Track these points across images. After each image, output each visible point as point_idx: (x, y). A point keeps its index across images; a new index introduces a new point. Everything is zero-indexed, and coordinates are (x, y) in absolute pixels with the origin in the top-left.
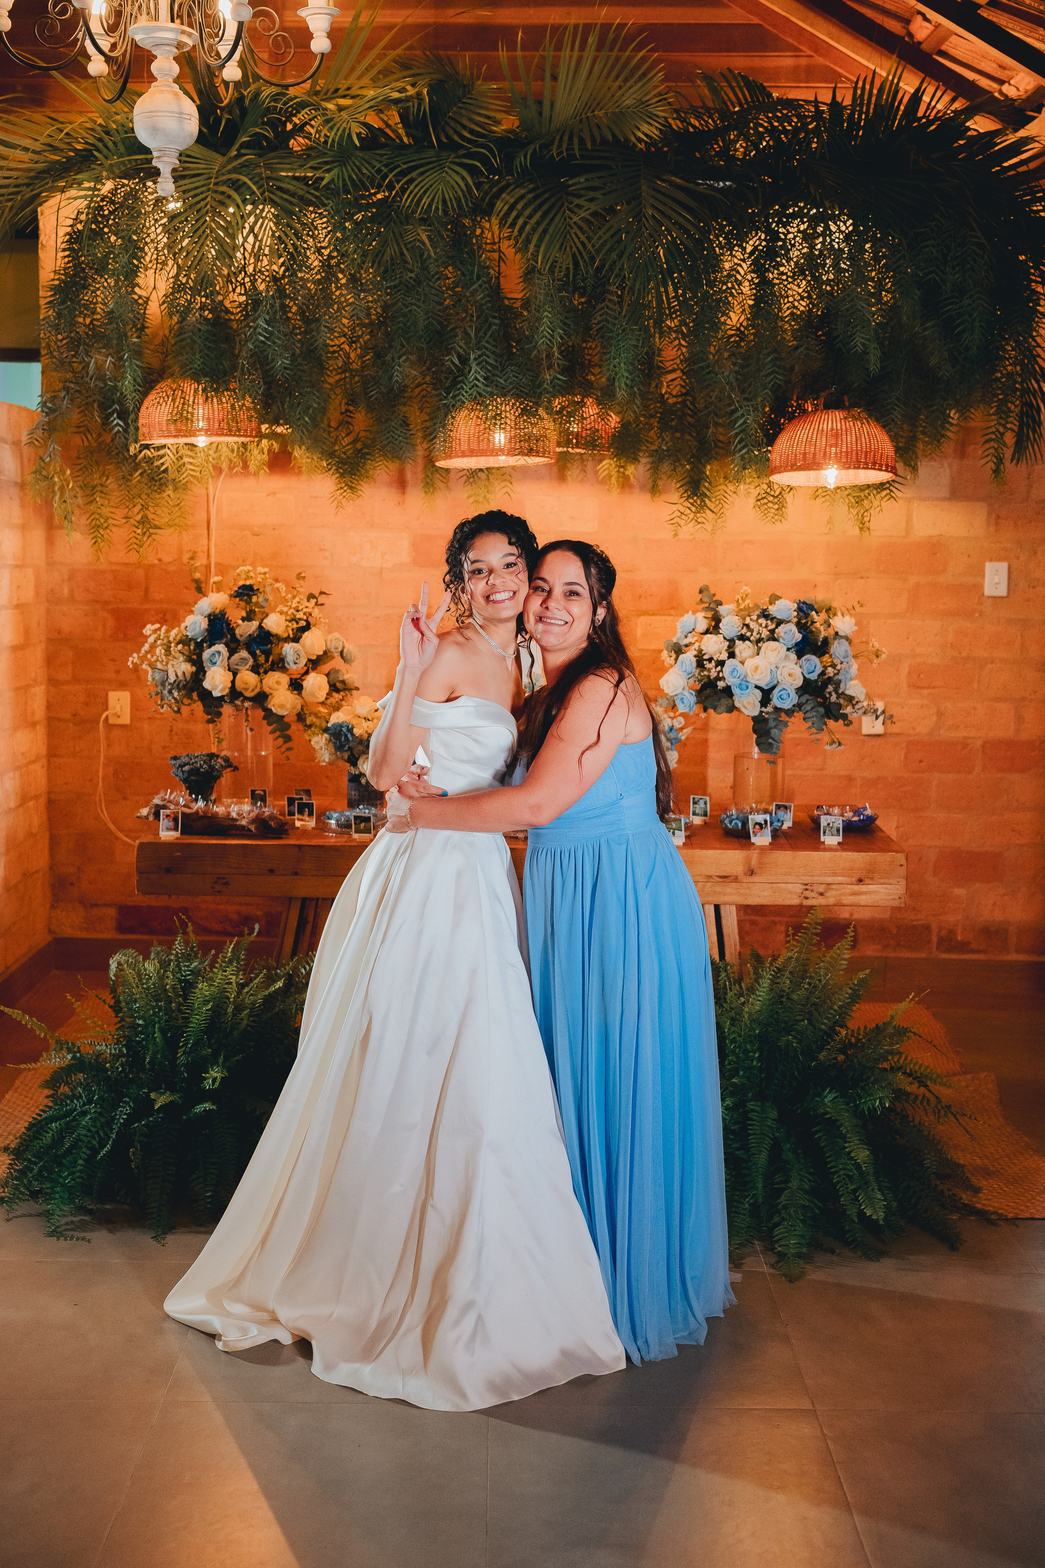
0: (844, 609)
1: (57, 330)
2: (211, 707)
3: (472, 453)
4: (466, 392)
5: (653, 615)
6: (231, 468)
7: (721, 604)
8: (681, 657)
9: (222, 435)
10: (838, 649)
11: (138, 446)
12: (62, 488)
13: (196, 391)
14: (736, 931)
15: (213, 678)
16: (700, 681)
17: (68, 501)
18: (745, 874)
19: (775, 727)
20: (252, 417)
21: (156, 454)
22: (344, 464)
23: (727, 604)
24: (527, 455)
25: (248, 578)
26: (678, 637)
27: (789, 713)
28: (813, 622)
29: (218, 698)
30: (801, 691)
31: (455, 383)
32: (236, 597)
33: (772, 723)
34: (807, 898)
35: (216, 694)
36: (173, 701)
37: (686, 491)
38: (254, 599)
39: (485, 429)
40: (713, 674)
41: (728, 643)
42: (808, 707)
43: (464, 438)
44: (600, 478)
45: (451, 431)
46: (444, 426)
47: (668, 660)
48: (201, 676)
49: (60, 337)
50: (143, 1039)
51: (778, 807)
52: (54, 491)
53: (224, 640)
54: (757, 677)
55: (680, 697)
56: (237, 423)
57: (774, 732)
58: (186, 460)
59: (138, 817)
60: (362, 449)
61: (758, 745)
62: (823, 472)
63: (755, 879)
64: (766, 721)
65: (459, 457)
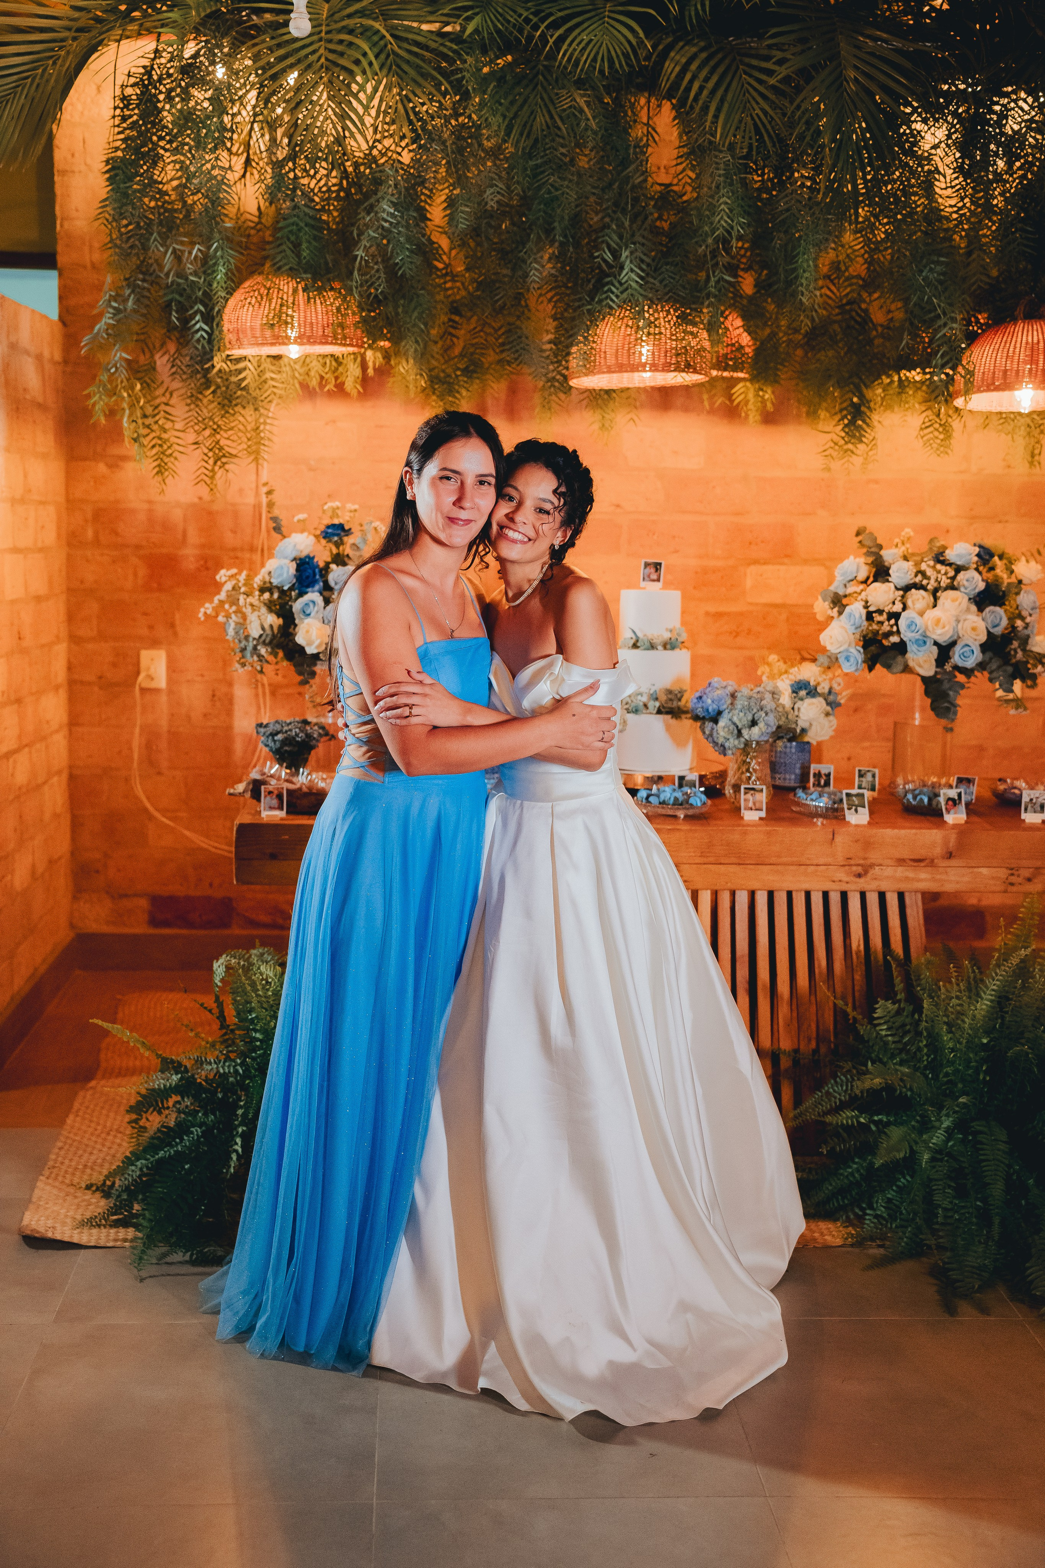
0: (1028, 554)
1: (121, 214)
2: (302, 665)
3: (621, 368)
4: (617, 296)
5: (765, 564)
6: (321, 385)
7: (880, 547)
8: (848, 609)
9: (326, 343)
10: (1025, 599)
11: (224, 356)
12: (132, 406)
13: (295, 291)
14: (922, 921)
15: (307, 632)
16: (864, 637)
17: (140, 421)
18: (943, 858)
19: (950, 689)
20: (359, 322)
21: (233, 368)
22: (444, 383)
23: (891, 548)
24: (683, 371)
25: (338, 516)
26: (837, 587)
27: (968, 672)
28: (992, 569)
29: (313, 655)
30: (984, 647)
31: (599, 285)
32: (324, 538)
33: (946, 685)
34: (1012, 884)
35: (310, 650)
36: (255, 658)
37: (842, 419)
38: (349, 540)
39: (636, 340)
40: (886, 628)
41: (901, 593)
42: (994, 665)
43: (610, 352)
44: (735, 403)
45: (594, 342)
46: (586, 338)
47: (829, 612)
48: (291, 630)
49: (125, 222)
50: (260, 1055)
51: (960, 781)
52: (123, 409)
53: (317, 587)
54: (939, 631)
55: (845, 654)
56: (343, 329)
57: (951, 693)
58: (268, 375)
59: (230, 794)
60: (467, 367)
61: (933, 709)
62: (1017, 393)
63: (953, 862)
64: (939, 681)
65: (604, 373)
